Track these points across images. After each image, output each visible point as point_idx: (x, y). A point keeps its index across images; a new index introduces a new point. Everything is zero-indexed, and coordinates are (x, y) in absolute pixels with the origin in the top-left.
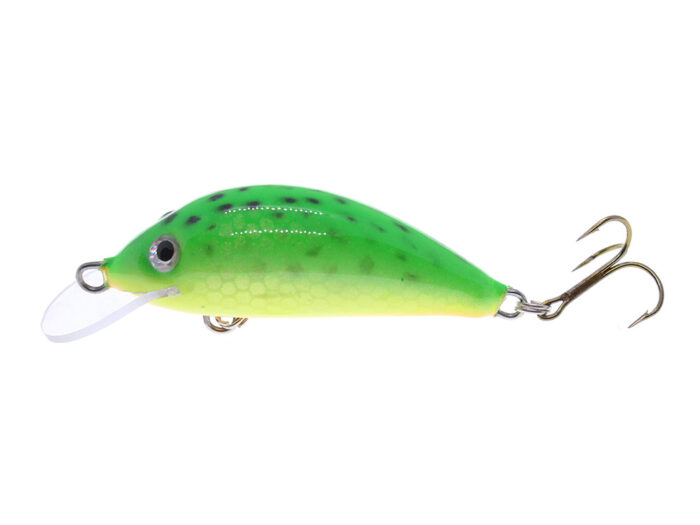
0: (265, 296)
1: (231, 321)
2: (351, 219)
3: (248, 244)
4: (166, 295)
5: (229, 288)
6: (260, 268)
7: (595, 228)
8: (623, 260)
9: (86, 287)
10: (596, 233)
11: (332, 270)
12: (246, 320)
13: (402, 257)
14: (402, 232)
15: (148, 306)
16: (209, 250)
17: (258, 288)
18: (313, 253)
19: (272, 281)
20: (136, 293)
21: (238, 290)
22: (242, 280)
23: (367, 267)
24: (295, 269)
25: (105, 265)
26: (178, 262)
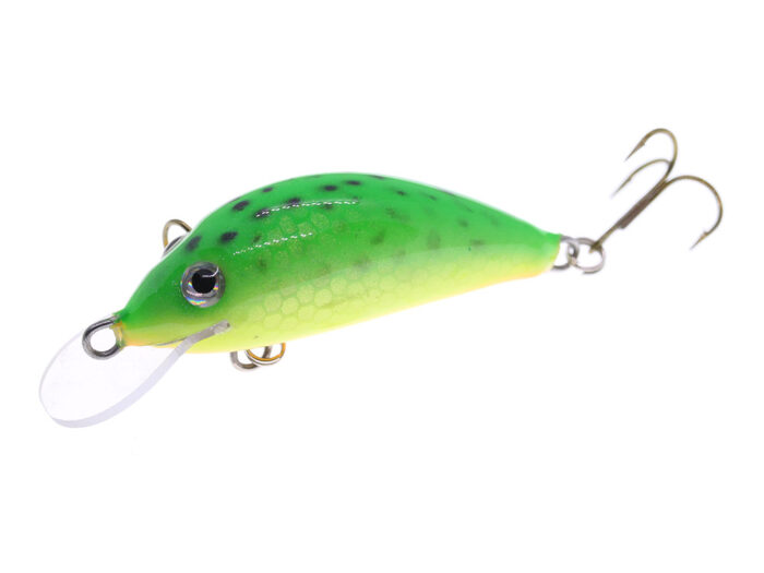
0: (330, 305)
2: (401, 193)
3: (305, 247)
4: (212, 334)
5: (290, 304)
6: (325, 270)
7: (642, 144)
10: (643, 148)
11: (401, 253)
13: (464, 223)
15: (185, 357)
16: (262, 265)
17: (323, 296)
18: (378, 240)
19: (338, 284)
21: (301, 305)
22: (305, 292)
23: (434, 243)
24: (361, 263)
25: (118, 321)
26: (222, 289)
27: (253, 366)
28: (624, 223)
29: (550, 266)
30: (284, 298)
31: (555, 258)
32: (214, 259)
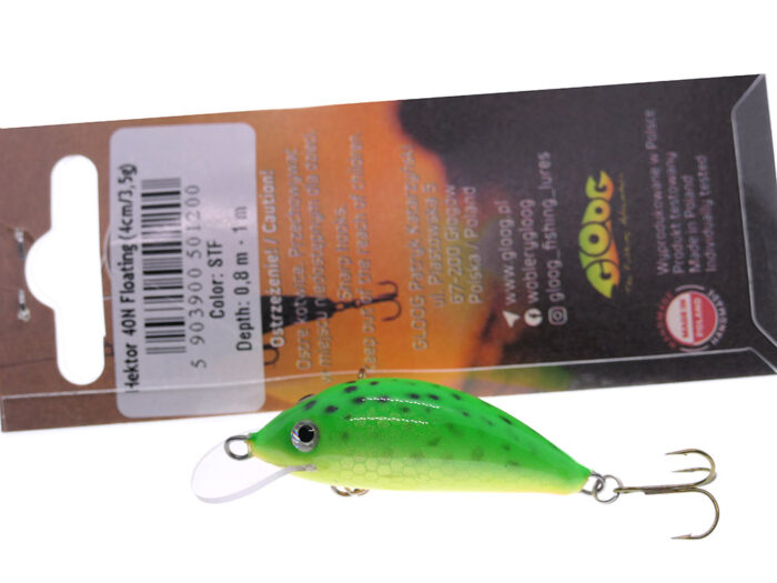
0: (389, 476)
1: (352, 489)
2: (466, 414)
4: (304, 470)
5: (360, 468)
6: (388, 453)
7: (684, 452)
8: (699, 487)
9: (233, 456)
10: (682, 456)
11: (449, 457)
12: (367, 491)
13: (507, 448)
14: (506, 424)
16: (345, 436)
17: (384, 469)
18: (433, 443)
19: (397, 464)
20: (279, 465)
21: (367, 471)
22: (371, 463)
23: (478, 455)
24: (417, 455)
25: (250, 439)
26: (316, 445)
27: (346, 494)
28: (649, 491)
29: (579, 489)
30: (356, 463)
31: (584, 483)
32: (317, 422)
